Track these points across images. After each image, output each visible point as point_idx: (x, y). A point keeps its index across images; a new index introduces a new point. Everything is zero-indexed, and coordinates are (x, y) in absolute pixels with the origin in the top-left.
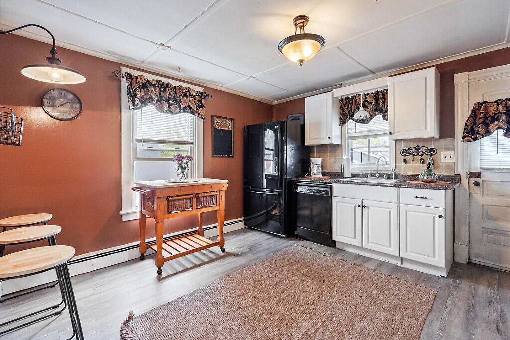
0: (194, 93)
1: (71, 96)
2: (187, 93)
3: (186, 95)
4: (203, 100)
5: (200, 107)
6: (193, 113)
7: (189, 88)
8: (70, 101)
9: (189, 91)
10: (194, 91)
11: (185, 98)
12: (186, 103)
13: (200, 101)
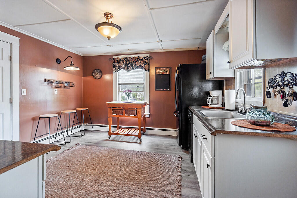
0: (142, 59)
1: (99, 71)
2: (138, 59)
3: (137, 61)
4: (146, 61)
5: (145, 64)
6: (142, 68)
7: (139, 57)
8: (99, 72)
9: (138, 58)
10: (141, 57)
11: (138, 62)
12: (139, 64)
13: (145, 62)
